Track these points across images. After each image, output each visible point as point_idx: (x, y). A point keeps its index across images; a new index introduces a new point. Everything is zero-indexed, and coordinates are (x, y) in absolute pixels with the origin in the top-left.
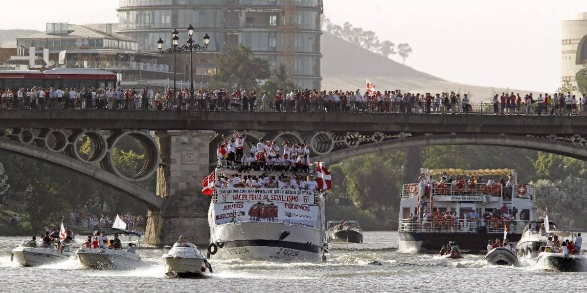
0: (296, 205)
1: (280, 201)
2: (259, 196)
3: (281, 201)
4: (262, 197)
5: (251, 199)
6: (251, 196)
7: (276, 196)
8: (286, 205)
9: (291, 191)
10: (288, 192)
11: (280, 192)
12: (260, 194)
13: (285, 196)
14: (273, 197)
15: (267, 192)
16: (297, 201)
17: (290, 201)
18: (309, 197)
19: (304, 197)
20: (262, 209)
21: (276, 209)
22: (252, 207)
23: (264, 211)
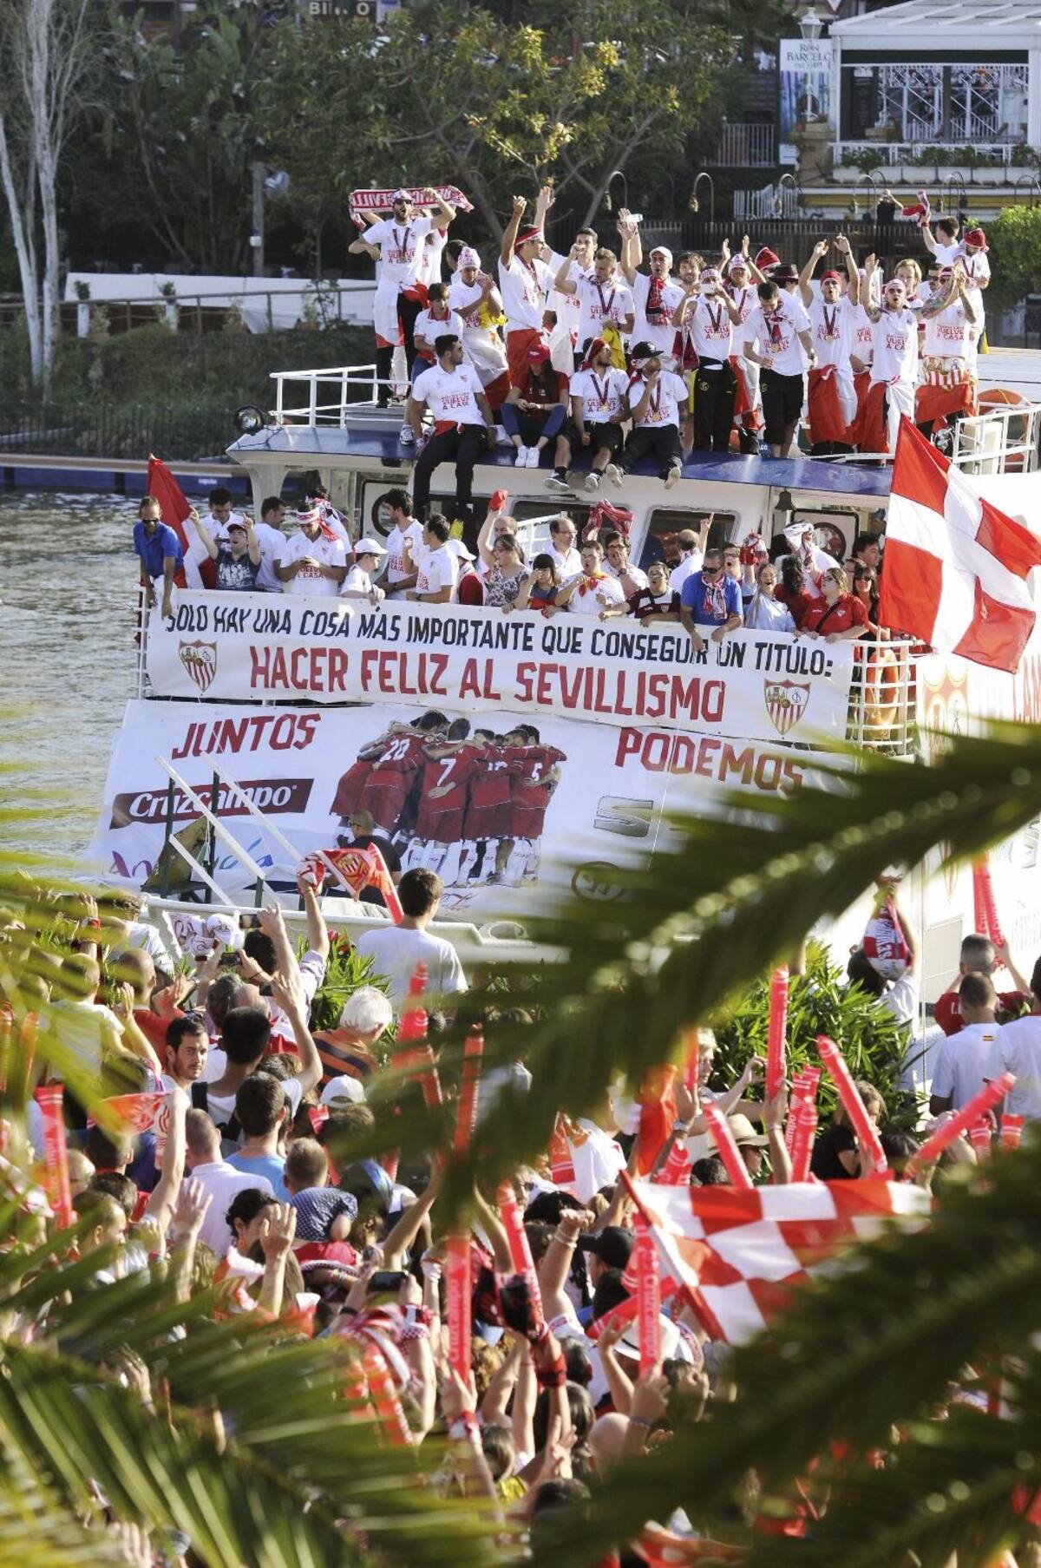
0: (705, 743)
1: (579, 710)
2: (432, 667)
3: (592, 715)
4: (452, 677)
5: (374, 682)
6: (373, 666)
7: (552, 668)
8: (630, 744)
9: (666, 639)
10: (644, 643)
11: (586, 646)
12: (437, 647)
13: (622, 675)
14: (528, 683)
15: (490, 642)
16: (717, 717)
17: (661, 711)
18: (807, 687)
19: (768, 684)
20: (443, 762)
21: (542, 773)
22: (375, 746)
23: (452, 785)
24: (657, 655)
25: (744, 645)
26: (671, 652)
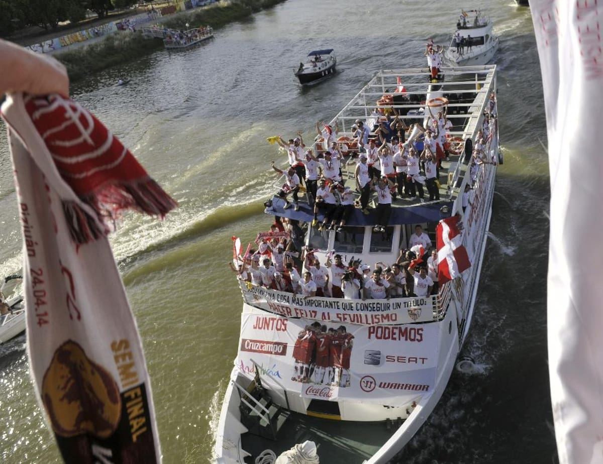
0: (393, 328)
2: (313, 314)
3: (360, 324)
4: (319, 316)
7: (346, 314)
8: (372, 331)
9: (378, 303)
10: (371, 305)
11: (354, 308)
12: (314, 308)
13: (366, 316)
14: (340, 318)
15: (328, 306)
16: (396, 320)
17: (379, 322)
18: (420, 309)
19: (409, 311)
20: (321, 340)
21: (348, 343)
22: (302, 333)
23: (324, 347)
24: (375, 309)
25: (400, 304)
26: (379, 307)
